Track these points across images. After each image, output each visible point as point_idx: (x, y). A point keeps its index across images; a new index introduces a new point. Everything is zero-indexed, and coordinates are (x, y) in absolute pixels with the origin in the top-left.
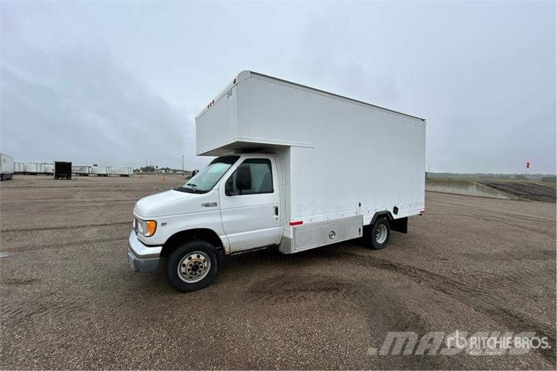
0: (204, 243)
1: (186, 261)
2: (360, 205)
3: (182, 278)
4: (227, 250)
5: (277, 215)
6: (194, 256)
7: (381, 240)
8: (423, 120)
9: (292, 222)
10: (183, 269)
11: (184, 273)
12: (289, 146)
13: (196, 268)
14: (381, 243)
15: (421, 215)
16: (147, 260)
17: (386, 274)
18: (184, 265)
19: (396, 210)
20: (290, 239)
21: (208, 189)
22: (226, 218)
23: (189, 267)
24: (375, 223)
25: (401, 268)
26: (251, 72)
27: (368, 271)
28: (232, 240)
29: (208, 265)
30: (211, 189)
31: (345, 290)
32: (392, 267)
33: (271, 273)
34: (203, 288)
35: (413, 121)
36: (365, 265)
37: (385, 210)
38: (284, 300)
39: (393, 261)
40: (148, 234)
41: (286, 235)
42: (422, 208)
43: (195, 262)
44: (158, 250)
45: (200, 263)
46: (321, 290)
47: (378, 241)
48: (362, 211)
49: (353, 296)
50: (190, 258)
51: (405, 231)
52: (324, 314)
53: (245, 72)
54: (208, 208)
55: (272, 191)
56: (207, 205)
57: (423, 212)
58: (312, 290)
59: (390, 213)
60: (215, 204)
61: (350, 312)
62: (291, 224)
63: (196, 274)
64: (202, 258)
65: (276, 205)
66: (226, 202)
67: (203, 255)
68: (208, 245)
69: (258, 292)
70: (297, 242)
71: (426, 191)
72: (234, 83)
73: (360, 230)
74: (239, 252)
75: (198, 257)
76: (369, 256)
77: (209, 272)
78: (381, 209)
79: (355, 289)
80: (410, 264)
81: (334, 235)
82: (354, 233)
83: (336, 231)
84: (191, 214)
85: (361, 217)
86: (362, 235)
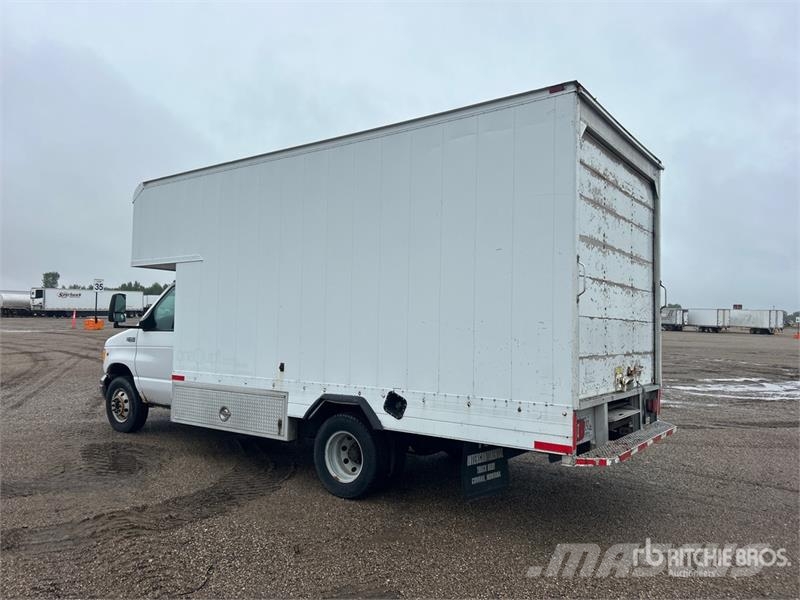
22: (138, 357)
37: (354, 394)
56: (129, 339)
59: (368, 407)
60: (134, 339)
62: (173, 377)
64: (124, 397)
66: (141, 337)
75: (122, 395)
78: (341, 389)
81: (228, 416)
82: (267, 427)
83: (231, 409)
84: (119, 348)
85: (284, 396)
86: (285, 437)
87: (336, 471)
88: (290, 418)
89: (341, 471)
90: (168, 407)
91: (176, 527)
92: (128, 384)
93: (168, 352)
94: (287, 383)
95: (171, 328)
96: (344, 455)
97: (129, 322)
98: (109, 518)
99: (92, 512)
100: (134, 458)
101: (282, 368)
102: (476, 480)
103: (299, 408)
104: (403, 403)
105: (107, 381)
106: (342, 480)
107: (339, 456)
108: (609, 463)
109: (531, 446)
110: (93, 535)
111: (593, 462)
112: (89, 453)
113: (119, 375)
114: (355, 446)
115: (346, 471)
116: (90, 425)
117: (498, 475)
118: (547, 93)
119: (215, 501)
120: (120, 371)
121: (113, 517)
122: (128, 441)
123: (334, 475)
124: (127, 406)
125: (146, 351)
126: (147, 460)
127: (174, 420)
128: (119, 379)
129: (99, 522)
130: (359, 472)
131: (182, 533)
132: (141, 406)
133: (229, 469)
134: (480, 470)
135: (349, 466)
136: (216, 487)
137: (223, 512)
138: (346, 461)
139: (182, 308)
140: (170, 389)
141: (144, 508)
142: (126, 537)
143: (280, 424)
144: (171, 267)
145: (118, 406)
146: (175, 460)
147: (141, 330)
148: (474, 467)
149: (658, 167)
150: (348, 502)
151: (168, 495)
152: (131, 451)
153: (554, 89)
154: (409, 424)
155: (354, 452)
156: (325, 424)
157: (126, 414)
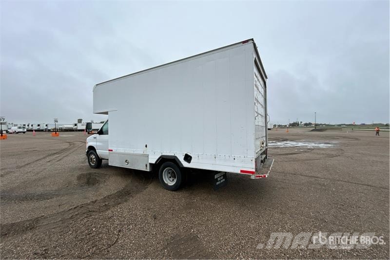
19: (188, 159)
37: (172, 155)
54: (95, 139)
59: (178, 159)
62: (109, 150)
78: (168, 153)
81: (128, 163)
82: (142, 167)
83: (129, 160)
84: (92, 141)
85: (147, 156)
86: (148, 170)
87: (166, 181)
88: (150, 164)
89: (169, 181)
90: (108, 160)
91: (107, 210)
92: (94, 153)
93: (106, 142)
94: (148, 151)
95: (108, 134)
96: (169, 175)
97: (93, 132)
98: (81, 208)
99: (74, 205)
100: (96, 178)
101: (146, 146)
102: (218, 183)
103: (153, 160)
104: (191, 157)
105: (88, 152)
106: (169, 184)
107: (168, 175)
108: (267, 176)
109: (239, 172)
110: (71, 218)
111: (261, 176)
112: (79, 178)
113: (92, 150)
114: (173, 172)
115: (170, 181)
116: (83, 166)
117: (224, 180)
118: (242, 44)
119: (124, 195)
120: (91, 148)
121: (83, 207)
122: (95, 172)
123: (166, 182)
124: (95, 160)
125: (100, 142)
126: (100, 179)
127: (109, 164)
128: (92, 151)
129: (76, 210)
130: (175, 181)
131: (109, 213)
132: (99, 160)
133: (129, 181)
134: (219, 179)
135: (171, 179)
136: (124, 189)
137: (126, 201)
138: (170, 177)
139: (110, 127)
140: (108, 154)
141: (96, 201)
142: (86, 217)
143: (146, 166)
144: (106, 113)
145: (91, 160)
146: (110, 178)
147: (98, 135)
148: (217, 179)
149: (266, 78)
150: (172, 192)
151: (106, 194)
152: (95, 176)
153: (244, 42)
154: (192, 165)
155: (173, 175)
156: (163, 165)
157: (94, 162)
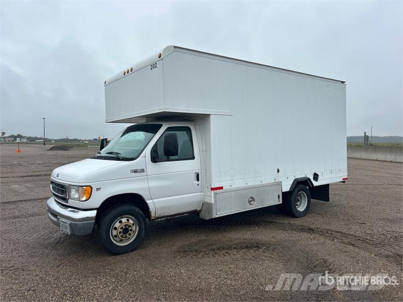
0: (133, 208)
1: (117, 225)
2: (278, 171)
3: (113, 241)
4: (153, 215)
5: (198, 181)
6: (124, 220)
7: (301, 208)
8: (343, 82)
9: (213, 187)
10: (115, 233)
11: (116, 236)
12: (210, 115)
13: (126, 230)
14: (301, 211)
15: (344, 182)
16: (83, 222)
17: (304, 235)
18: (115, 229)
19: (316, 177)
20: (211, 204)
21: (135, 156)
22: (153, 184)
23: (120, 230)
24: (294, 189)
25: (319, 231)
26: (174, 47)
27: (287, 234)
28: (158, 205)
29: (135, 229)
30: (138, 156)
31: (265, 247)
32: (310, 230)
33: (193, 238)
34: (132, 251)
35: (331, 84)
36: (284, 230)
37: (304, 176)
38: (210, 256)
39: (312, 227)
40: (84, 199)
41: (207, 200)
42: (345, 175)
43: (126, 226)
44: (93, 214)
45: (130, 226)
46: (242, 248)
47: (298, 209)
48: (281, 177)
49: (272, 251)
50: (121, 222)
51: (326, 199)
52: (247, 263)
53: (170, 47)
54: (136, 174)
55: (193, 158)
56: (135, 171)
57: (346, 179)
58: (234, 248)
59: (309, 179)
60: (143, 171)
61: (269, 260)
62: (213, 189)
63: (126, 237)
64: (131, 221)
65: (197, 171)
66: (152, 168)
67: (132, 219)
68: (137, 209)
69: (185, 252)
70: (218, 207)
71: (348, 158)
72: (160, 57)
73: (279, 197)
74: (163, 217)
75: (128, 220)
76: (289, 223)
77: (138, 235)
78: (300, 175)
79: (274, 246)
80: (328, 228)
81: (254, 201)
82: (273, 200)
83: (255, 197)
85: (281, 183)
86: (281, 202)
103: (287, 187)
104: (318, 175)
109: (342, 180)
154: (320, 182)
